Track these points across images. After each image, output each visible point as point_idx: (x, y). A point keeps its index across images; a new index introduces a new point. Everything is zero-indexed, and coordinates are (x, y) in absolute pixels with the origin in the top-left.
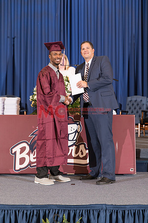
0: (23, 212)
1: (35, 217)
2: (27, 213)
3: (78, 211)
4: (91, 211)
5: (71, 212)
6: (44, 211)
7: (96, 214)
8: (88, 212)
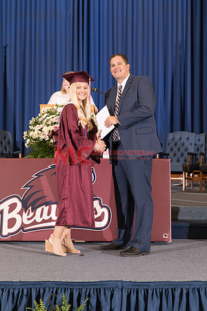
0: (9, 291)
2: (13, 293)
3: (84, 290)
4: (102, 290)
5: (74, 291)
7: (109, 294)
8: (98, 292)
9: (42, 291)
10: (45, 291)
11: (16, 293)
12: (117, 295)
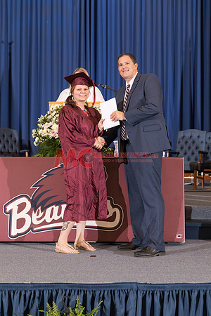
0: (20, 293)
1: (36, 300)
2: (25, 295)
3: (98, 293)
4: (116, 292)
5: (88, 293)
6: (50, 292)
7: (123, 296)
8: (112, 294)
10: (57, 293)
11: (28, 295)
12: (132, 297)
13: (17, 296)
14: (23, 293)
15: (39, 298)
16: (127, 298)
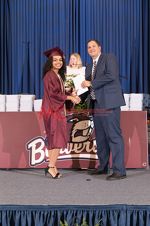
0: (40, 213)
1: (52, 218)
2: (44, 214)
3: (97, 212)
4: (111, 211)
5: (90, 213)
6: (62, 212)
7: (116, 215)
8: (108, 213)
9: (65, 213)
10: (67, 213)
11: (45, 214)
12: (123, 216)
13: (37, 216)
14: (42, 213)
15: (54, 216)
16: (119, 216)
